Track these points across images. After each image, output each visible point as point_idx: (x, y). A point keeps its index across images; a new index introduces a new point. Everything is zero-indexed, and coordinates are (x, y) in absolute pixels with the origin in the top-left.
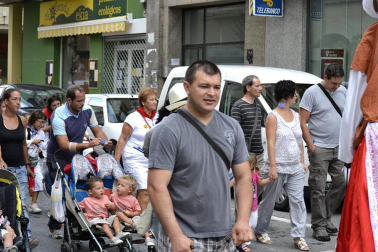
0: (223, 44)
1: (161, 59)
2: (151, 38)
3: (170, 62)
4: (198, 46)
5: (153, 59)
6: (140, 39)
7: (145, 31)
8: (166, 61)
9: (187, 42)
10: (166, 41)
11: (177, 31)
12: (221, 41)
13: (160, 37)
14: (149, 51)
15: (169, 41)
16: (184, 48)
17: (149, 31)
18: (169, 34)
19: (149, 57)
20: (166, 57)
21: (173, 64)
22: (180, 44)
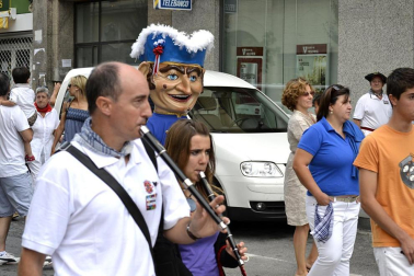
0: (121, 42)
1: (51, 61)
2: (38, 36)
3: (60, 64)
4: (93, 45)
5: (41, 60)
6: (26, 37)
7: (31, 28)
8: (56, 62)
9: (80, 40)
10: (55, 39)
11: (68, 28)
12: (119, 39)
13: (48, 35)
14: (36, 51)
15: (59, 39)
16: (77, 47)
17: (36, 28)
18: (60, 31)
19: (36, 58)
20: (56, 57)
21: (64, 66)
22: (72, 43)
